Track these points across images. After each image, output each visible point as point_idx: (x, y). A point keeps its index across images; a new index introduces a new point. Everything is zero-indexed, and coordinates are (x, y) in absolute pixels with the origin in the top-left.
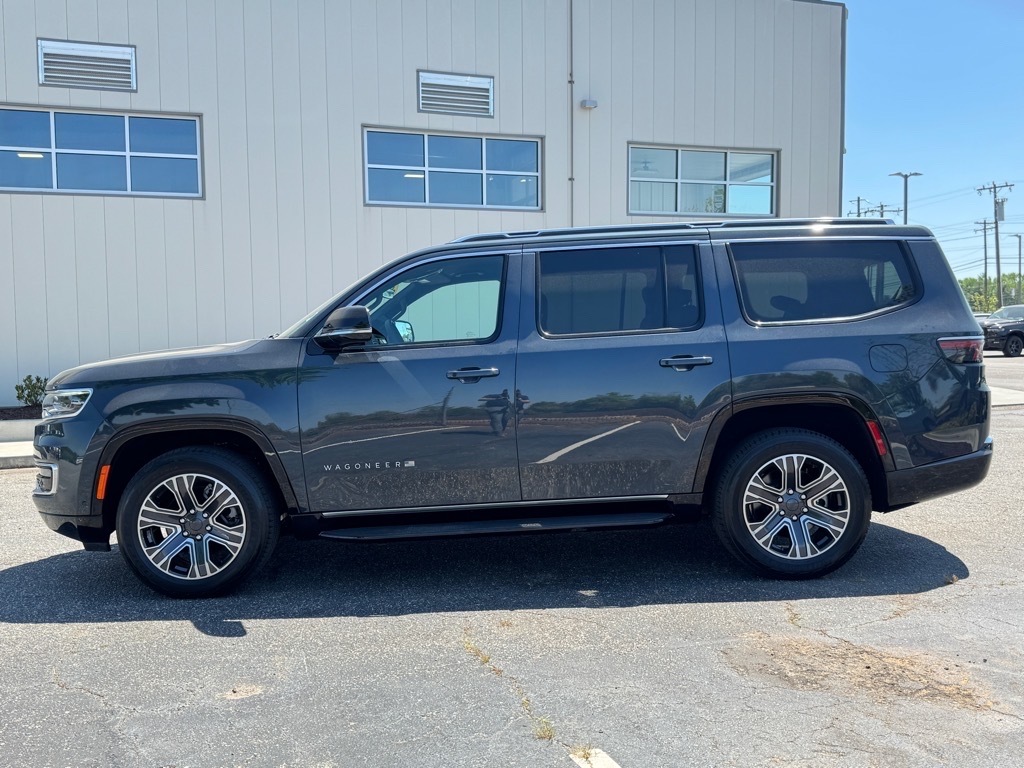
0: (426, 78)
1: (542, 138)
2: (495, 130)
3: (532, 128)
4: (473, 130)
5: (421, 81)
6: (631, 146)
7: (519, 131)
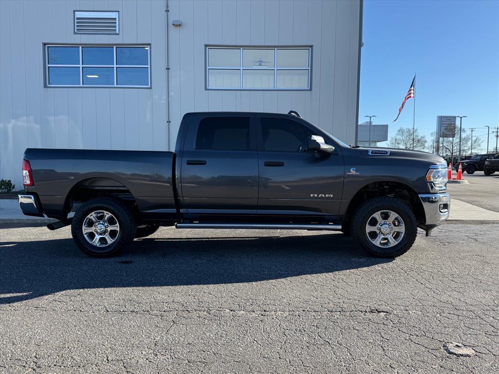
0: (79, 15)
1: (149, 45)
4: (108, 42)
5: (76, 16)
6: (208, 48)
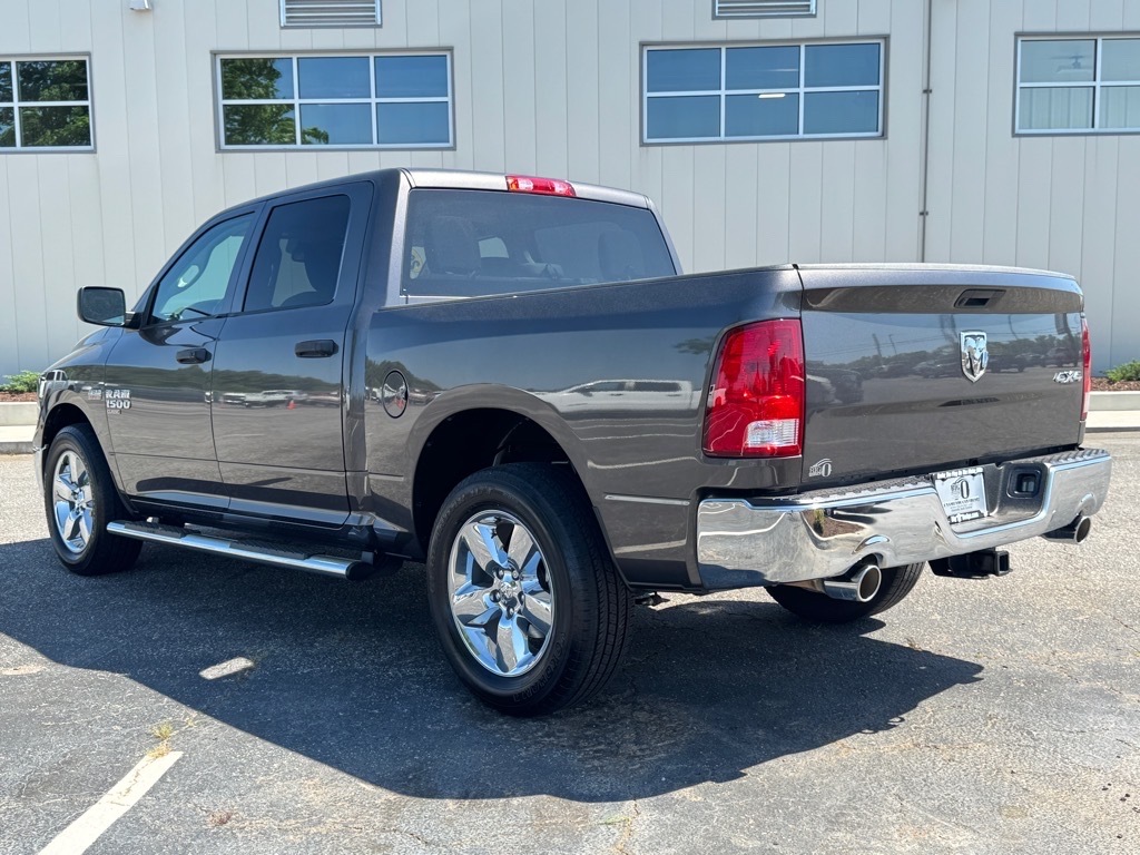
1: (886, 38)
2: (818, 33)
3: (870, 26)
4: (787, 35)
6: (1020, 39)
7: (852, 31)
